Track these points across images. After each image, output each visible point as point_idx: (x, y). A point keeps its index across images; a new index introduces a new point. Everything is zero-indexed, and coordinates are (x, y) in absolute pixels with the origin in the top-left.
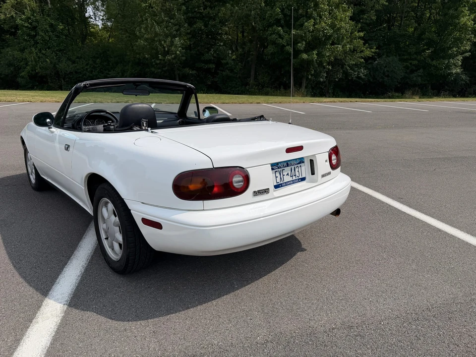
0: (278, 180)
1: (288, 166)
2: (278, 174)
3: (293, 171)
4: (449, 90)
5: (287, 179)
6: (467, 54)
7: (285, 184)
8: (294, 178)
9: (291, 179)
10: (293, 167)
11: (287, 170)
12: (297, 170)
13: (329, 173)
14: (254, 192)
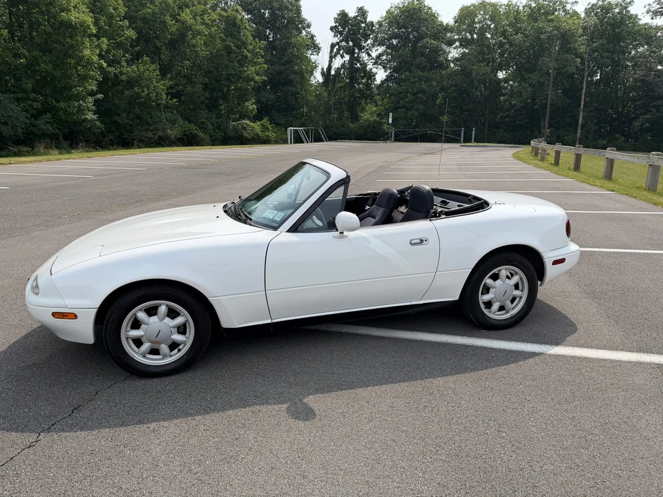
4: (84, 141)
6: (100, 96)
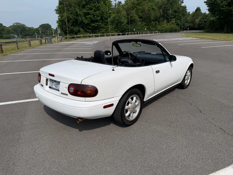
0: (51, 85)
1: (55, 82)
2: (51, 83)
3: (56, 85)
5: (54, 87)
7: (53, 88)
8: (56, 88)
9: (55, 88)
10: (57, 83)
11: (54, 83)
12: (58, 85)
13: (67, 95)
14: (41, 84)
